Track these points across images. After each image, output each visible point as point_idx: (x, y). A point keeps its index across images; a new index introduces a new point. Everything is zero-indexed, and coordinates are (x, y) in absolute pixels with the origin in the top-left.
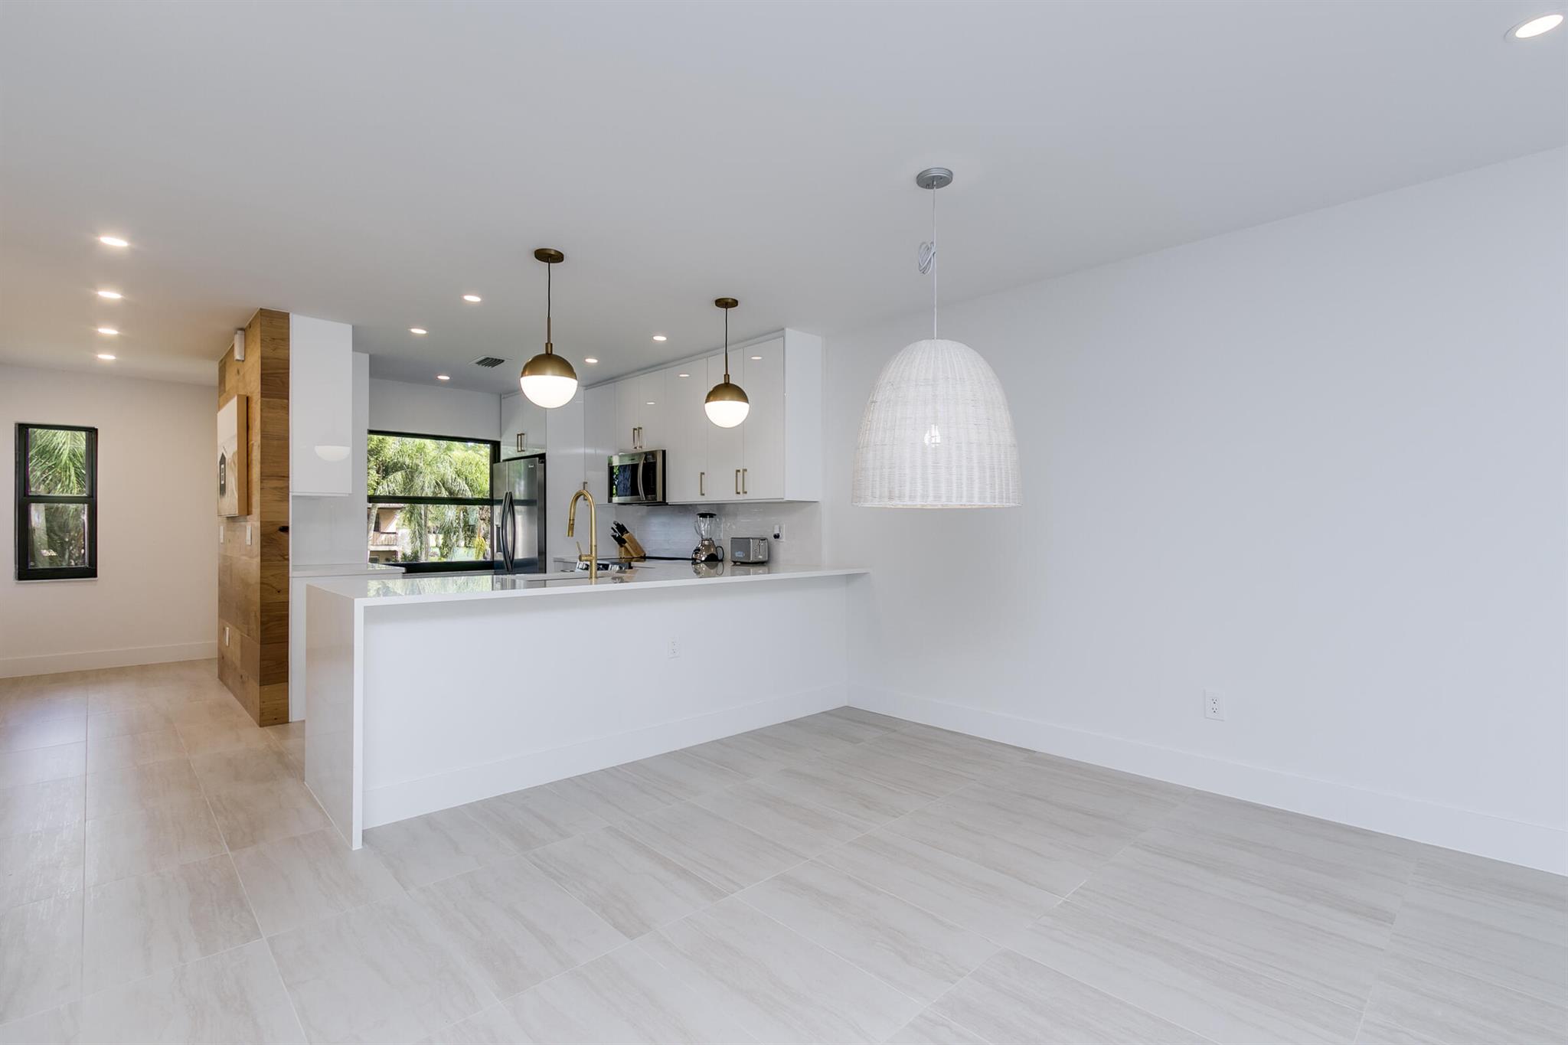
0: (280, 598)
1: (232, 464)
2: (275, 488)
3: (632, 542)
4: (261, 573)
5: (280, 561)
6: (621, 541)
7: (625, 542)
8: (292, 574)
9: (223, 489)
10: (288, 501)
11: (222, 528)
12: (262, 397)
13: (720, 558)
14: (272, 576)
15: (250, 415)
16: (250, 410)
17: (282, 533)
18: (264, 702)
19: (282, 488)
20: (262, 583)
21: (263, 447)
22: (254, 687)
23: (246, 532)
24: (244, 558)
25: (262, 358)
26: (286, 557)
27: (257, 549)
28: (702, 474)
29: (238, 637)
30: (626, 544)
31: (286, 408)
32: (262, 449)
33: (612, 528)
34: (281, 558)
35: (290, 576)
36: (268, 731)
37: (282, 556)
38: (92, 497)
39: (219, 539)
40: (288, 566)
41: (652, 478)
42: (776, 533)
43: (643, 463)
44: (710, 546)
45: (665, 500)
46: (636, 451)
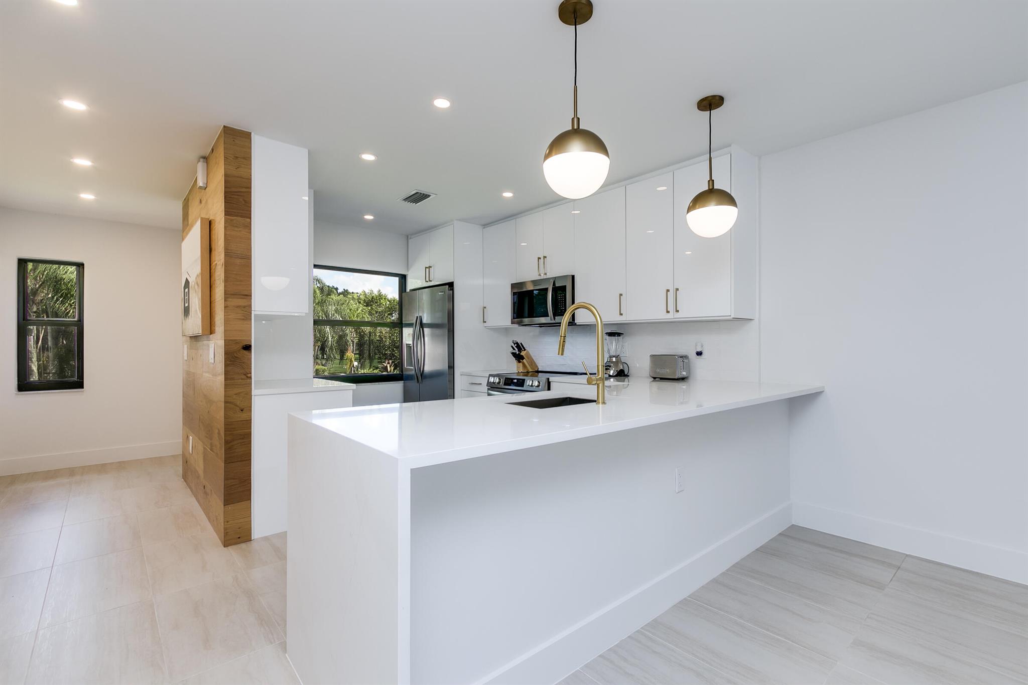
0: (243, 416)
1: (196, 287)
2: (238, 307)
3: (528, 358)
4: (225, 391)
5: (242, 379)
6: (519, 357)
7: (523, 358)
8: (254, 392)
9: (187, 311)
10: (251, 319)
11: (186, 346)
12: (225, 215)
13: (626, 373)
14: (236, 394)
15: (213, 237)
16: (213, 232)
17: (245, 351)
18: (228, 522)
19: (244, 307)
20: (226, 402)
21: (226, 264)
22: (217, 502)
23: (209, 350)
24: (207, 375)
25: (226, 175)
26: (249, 375)
27: (220, 367)
28: (621, 295)
29: (200, 447)
30: (524, 360)
31: (248, 227)
32: (225, 266)
33: (512, 347)
34: (244, 377)
35: (252, 394)
36: (232, 551)
37: (245, 375)
38: (80, 321)
39: (183, 356)
40: (251, 384)
41: (562, 300)
42: (699, 350)
43: (553, 287)
44: (618, 362)
45: (574, 321)
46: (539, 278)
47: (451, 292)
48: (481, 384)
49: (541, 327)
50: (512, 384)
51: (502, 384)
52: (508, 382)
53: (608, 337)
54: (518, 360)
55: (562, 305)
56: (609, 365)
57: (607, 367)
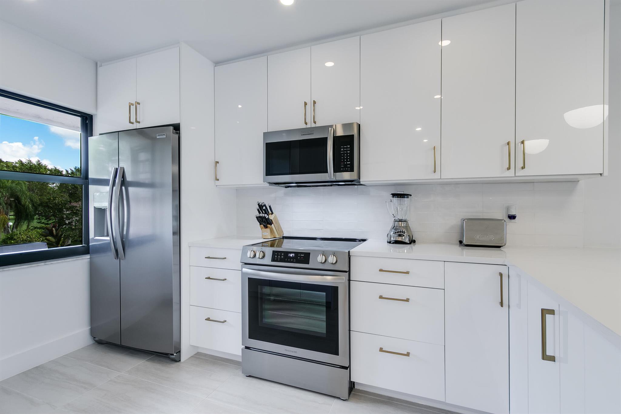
3: (276, 223)
6: (265, 223)
7: (269, 222)
30: (272, 225)
33: (256, 209)
41: (347, 153)
42: (512, 213)
43: (334, 137)
44: (407, 227)
45: (360, 179)
46: (309, 126)
47: (177, 136)
48: (226, 258)
49: (286, 187)
50: (286, 260)
51: (268, 260)
52: (279, 257)
53: (396, 198)
54: (263, 225)
55: (347, 159)
56: (402, 230)
57: (400, 233)
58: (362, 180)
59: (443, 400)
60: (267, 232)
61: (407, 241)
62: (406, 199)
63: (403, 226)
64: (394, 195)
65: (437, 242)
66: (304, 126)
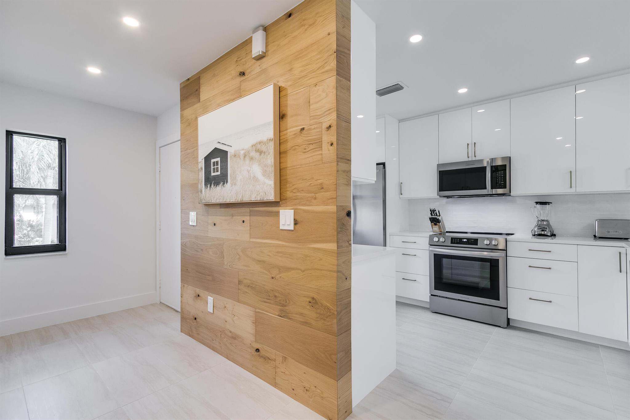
0: (347, 285)
2: (344, 171)
6: (437, 221)
9: (217, 179)
17: (348, 218)
18: (340, 398)
19: (347, 172)
21: (338, 127)
25: (337, 33)
28: (571, 172)
30: (440, 223)
34: (348, 244)
41: (501, 176)
43: (491, 166)
44: (549, 225)
45: (510, 192)
46: (470, 159)
47: (384, 170)
48: (415, 242)
50: (461, 243)
51: (449, 243)
52: (456, 241)
53: (539, 205)
54: (434, 223)
55: (501, 180)
56: (544, 227)
57: (543, 229)
58: (512, 194)
59: (577, 331)
60: (436, 228)
61: (549, 235)
62: (547, 205)
63: (545, 224)
64: (537, 203)
65: (575, 236)
66: (467, 159)
